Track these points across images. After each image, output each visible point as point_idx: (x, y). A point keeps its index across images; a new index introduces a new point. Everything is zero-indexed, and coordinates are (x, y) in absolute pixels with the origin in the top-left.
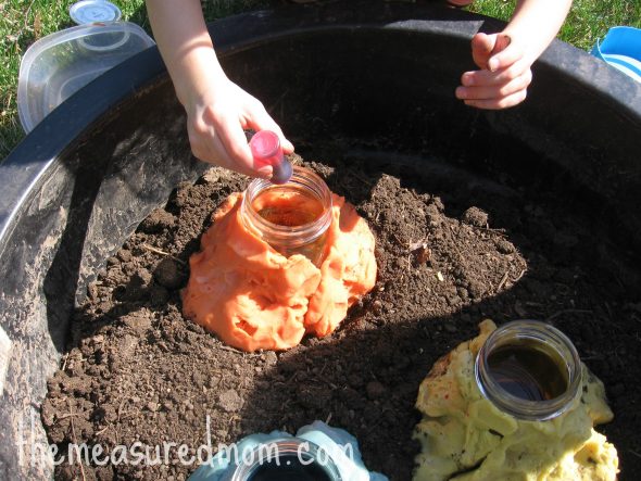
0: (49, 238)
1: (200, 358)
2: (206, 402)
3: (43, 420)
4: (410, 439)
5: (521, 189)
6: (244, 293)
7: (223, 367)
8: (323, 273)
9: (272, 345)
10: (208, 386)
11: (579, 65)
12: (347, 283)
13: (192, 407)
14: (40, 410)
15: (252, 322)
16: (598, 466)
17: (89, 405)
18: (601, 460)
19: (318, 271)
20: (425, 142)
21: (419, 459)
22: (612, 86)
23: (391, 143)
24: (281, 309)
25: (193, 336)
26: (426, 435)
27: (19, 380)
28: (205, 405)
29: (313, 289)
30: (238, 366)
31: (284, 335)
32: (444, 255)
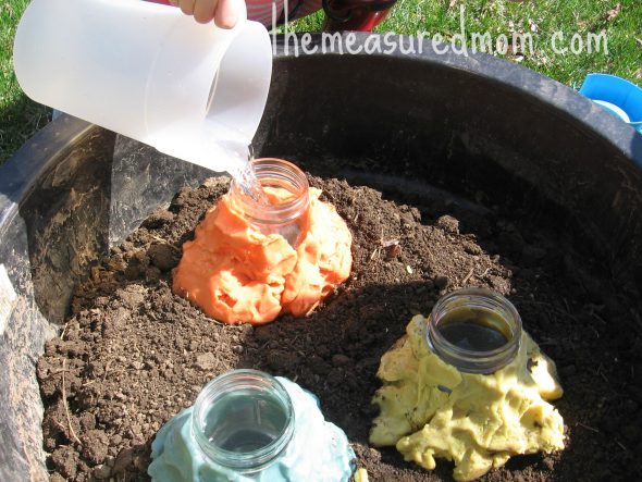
0: (59, 214)
1: (183, 326)
2: (185, 362)
3: (37, 374)
4: (369, 403)
5: (495, 207)
6: (226, 269)
7: (203, 335)
8: (299, 255)
9: (249, 318)
10: (188, 349)
11: (539, 87)
12: (323, 271)
13: (171, 366)
14: (36, 365)
15: (233, 295)
16: (544, 429)
17: (80, 362)
18: (546, 424)
19: (294, 252)
20: (407, 164)
21: (376, 421)
22: (569, 104)
23: (376, 165)
24: (259, 286)
25: (178, 307)
26: (384, 398)
27: (19, 330)
28: (184, 365)
29: (290, 270)
30: (217, 334)
31: (261, 309)
32: (414, 253)
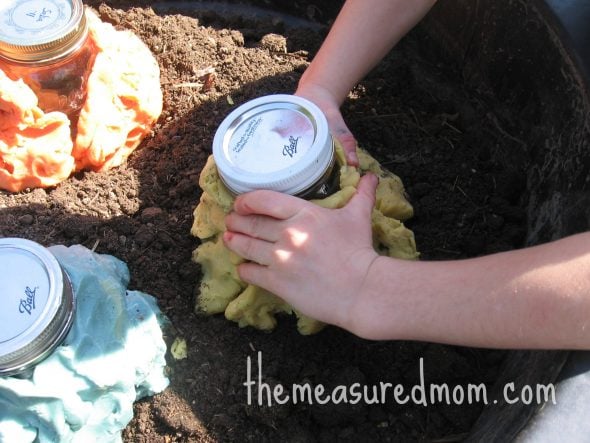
4: (190, 262)
21: (200, 287)
32: (235, 80)
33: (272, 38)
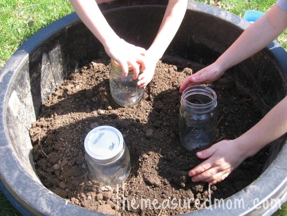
0: (35, 73)
3: (30, 134)
11: (220, 14)
14: (29, 131)
17: (46, 129)
22: (232, 20)
27: (22, 116)
33: (187, 69)
